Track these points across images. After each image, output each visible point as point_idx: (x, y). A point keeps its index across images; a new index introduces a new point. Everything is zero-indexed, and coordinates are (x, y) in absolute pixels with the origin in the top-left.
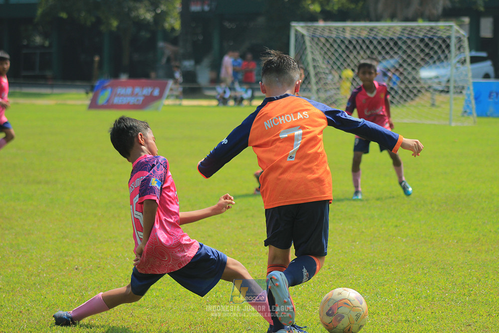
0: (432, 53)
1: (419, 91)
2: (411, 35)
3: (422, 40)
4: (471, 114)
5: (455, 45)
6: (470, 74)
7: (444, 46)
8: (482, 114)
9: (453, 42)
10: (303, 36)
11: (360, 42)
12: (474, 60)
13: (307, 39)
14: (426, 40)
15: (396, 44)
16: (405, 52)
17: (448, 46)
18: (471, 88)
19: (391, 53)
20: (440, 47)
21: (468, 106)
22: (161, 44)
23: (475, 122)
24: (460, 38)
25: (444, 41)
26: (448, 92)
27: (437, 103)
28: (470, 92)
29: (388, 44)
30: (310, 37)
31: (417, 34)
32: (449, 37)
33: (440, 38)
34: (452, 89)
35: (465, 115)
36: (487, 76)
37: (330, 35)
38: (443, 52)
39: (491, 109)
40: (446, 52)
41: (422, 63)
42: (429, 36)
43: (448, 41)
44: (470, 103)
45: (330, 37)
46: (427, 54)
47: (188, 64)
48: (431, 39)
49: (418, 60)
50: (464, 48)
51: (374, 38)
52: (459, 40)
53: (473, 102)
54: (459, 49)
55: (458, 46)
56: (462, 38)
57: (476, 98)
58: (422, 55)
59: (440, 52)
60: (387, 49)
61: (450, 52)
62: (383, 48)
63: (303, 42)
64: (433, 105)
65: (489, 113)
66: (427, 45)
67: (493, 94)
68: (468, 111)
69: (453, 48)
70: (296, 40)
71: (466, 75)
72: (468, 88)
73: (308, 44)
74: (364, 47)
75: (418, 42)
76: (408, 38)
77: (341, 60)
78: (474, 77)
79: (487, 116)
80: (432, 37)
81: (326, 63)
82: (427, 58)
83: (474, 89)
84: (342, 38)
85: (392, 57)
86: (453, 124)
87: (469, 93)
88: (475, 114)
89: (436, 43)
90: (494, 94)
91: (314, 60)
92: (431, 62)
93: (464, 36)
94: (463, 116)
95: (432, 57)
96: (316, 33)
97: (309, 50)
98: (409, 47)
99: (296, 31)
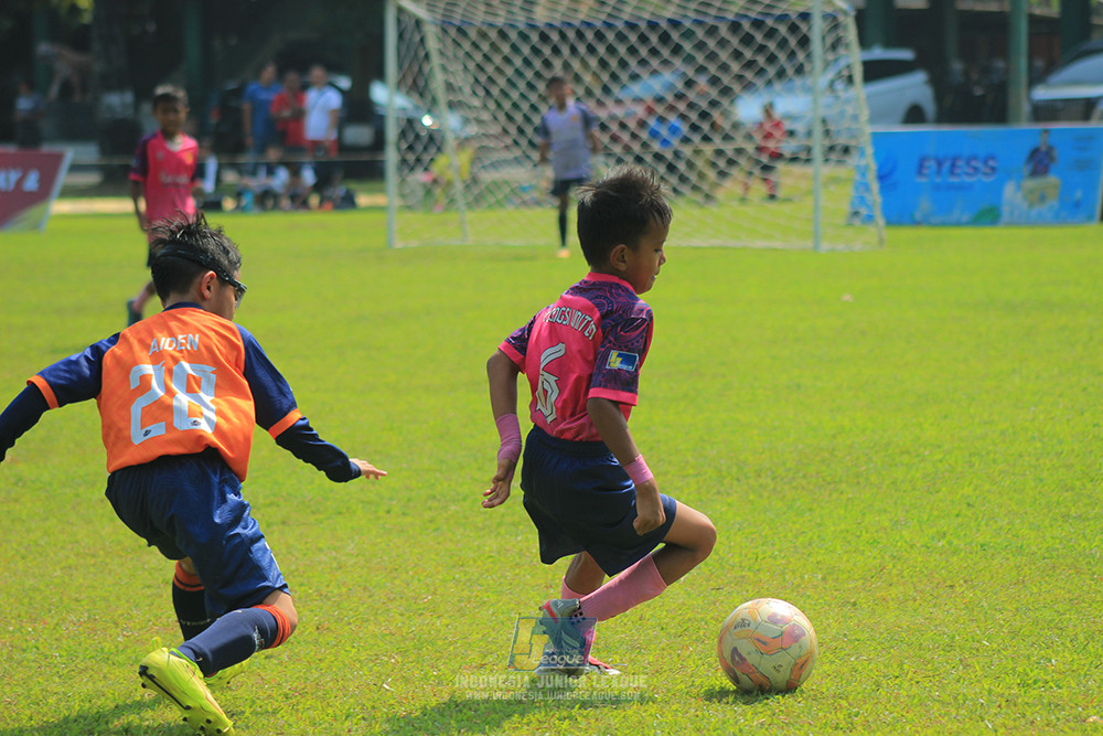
0: (761, 60)
1: (731, 162)
2: (705, 14)
3: (735, 27)
4: (870, 219)
5: (823, 38)
6: (865, 114)
7: (793, 42)
8: (899, 217)
9: (817, 28)
10: (418, 23)
11: (571, 35)
12: (874, 71)
13: (431, 32)
14: (746, 25)
15: (665, 38)
16: (689, 59)
17: (804, 42)
18: (870, 150)
19: (655, 63)
20: (783, 44)
21: (862, 200)
22: (44, 48)
23: (881, 241)
24: (834, 18)
25: (793, 28)
26: (808, 161)
27: (781, 193)
28: (867, 160)
29: (643, 39)
30: (437, 25)
31: (720, 9)
32: (805, 16)
33: (783, 18)
34: (817, 153)
35: (857, 222)
36: (914, 115)
37: (490, 19)
38: (792, 55)
39: (924, 205)
40: (801, 56)
41: (736, 87)
42: (753, 15)
43: (803, 27)
44: (867, 188)
45: (491, 25)
46: (750, 64)
47: (117, 102)
48: (757, 24)
49: (726, 80)
50: (847, 46)
51: (609, 26)
52: (834, 22)
53: (875, 186)
54: (834, 47)
55: (829, 41)
56: (841, 18)
57: (882, 177)
58: (735, 67)
59: (782, 57)
60: (644, 52)
61: (809, 56)
62: (632, 50)
63: (417, 39)
64: (772, 197)
65: (918, 215)
66: (747, 40)
67: (927, 164)
68: (864, 211)
69: (817, 46)
70: (401, 36)
71: (855, 118)
72: (862, 154)
73: (432, 44)
74: (582, 49)
75: (724, 31)
76: (699, 23)
77: (522, 85)
78: (873, 119)
79: (916, 223)
80: (759, 17)
81: (481, 93)
82: (749, 75)
83: (876, 154)
84: (522, 27)
85: (654, 73)
86: (825, 245)
87: (863, 162)
88: (881, 221)
89: (771, 33)
90: (932, 164)
91: (450, 87)
92: (760, 82)
93: (845, 13)
94: (850, 224)
95: (761, 72)
96: (455, 15)
97: (436, 60)
98: (701, 46)
99: (400, 10)
